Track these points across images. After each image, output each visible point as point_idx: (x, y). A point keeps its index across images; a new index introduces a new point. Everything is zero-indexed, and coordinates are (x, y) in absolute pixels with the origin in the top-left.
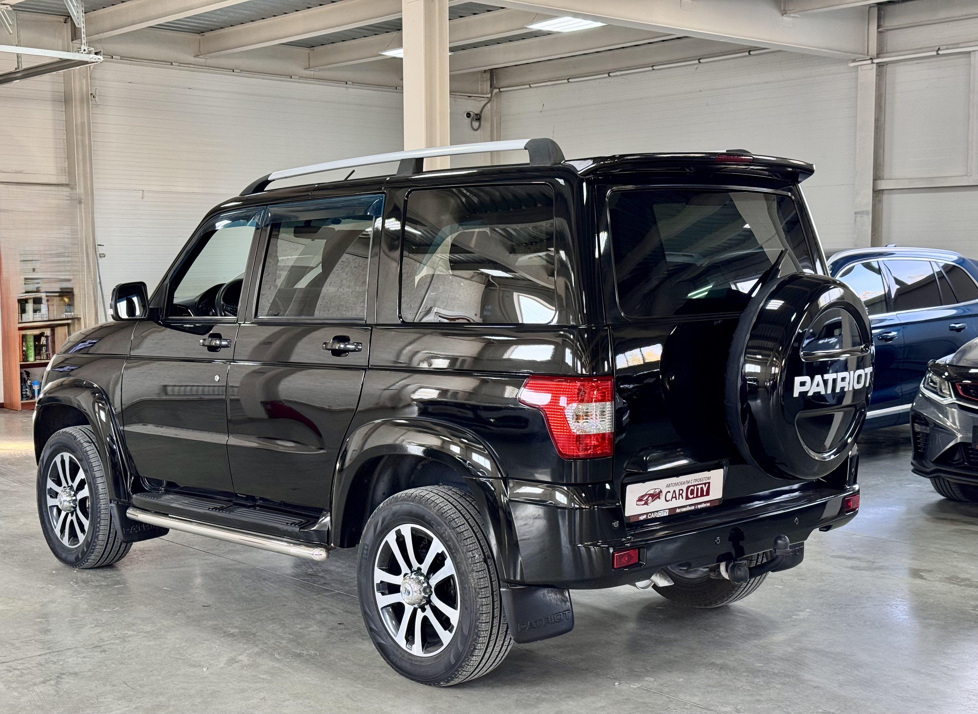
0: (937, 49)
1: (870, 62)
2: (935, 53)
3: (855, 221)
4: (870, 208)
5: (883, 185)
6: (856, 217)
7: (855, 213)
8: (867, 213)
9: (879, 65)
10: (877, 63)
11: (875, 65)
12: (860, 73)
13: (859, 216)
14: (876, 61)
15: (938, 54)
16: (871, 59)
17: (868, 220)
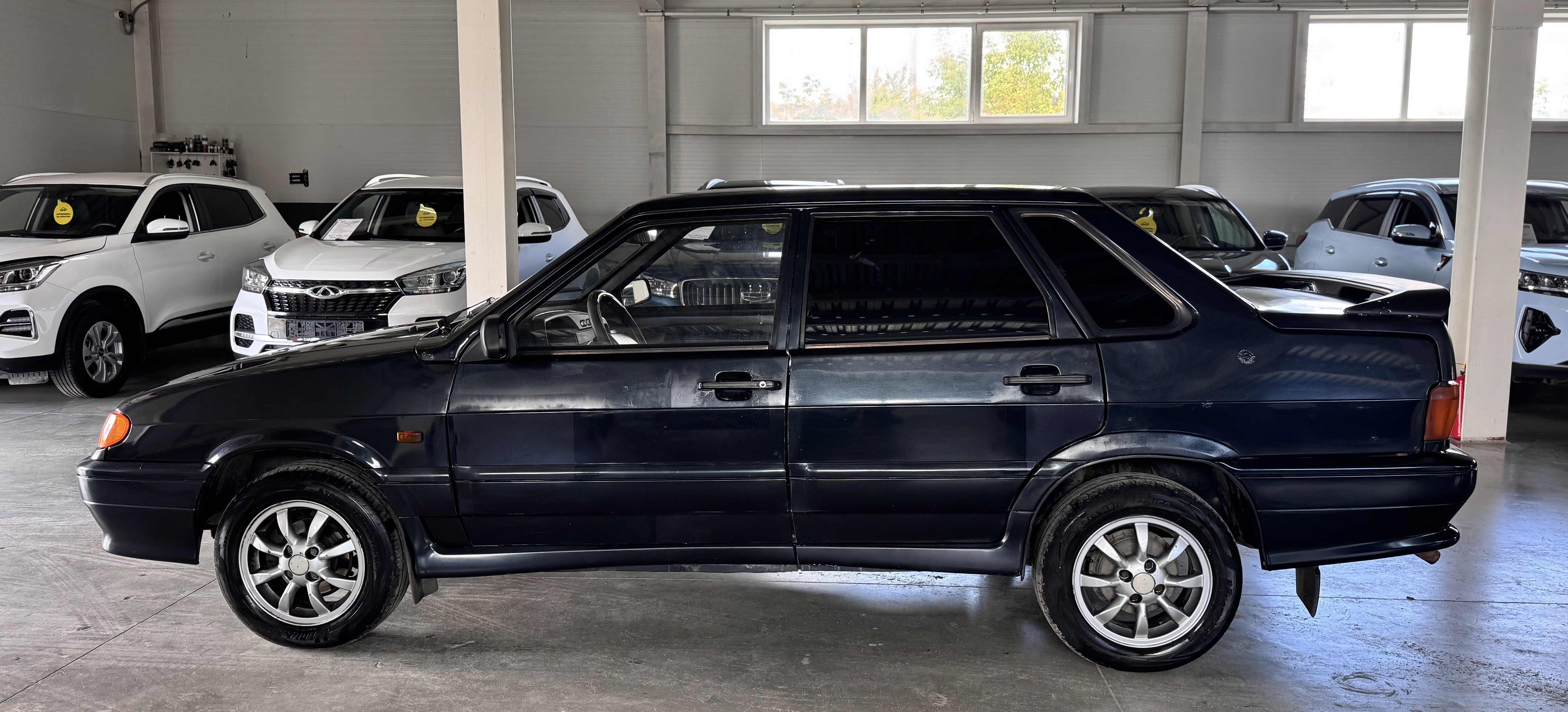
0: (727, 10)
1: (661, 14)
2: (726, 14)
3: (650, 162)
4: (665, 150)
5: (675, 130)
6: (650, 159)
7: (650, 154)
8: (661, 154)
9: (667, 18)
10: (665, 16)
11: (663, 17)
12: (649, 24)
13: (654, 157)
14: (667, 14)
15: (728, 15)
16: (662, 11)
17: (662, 161)
